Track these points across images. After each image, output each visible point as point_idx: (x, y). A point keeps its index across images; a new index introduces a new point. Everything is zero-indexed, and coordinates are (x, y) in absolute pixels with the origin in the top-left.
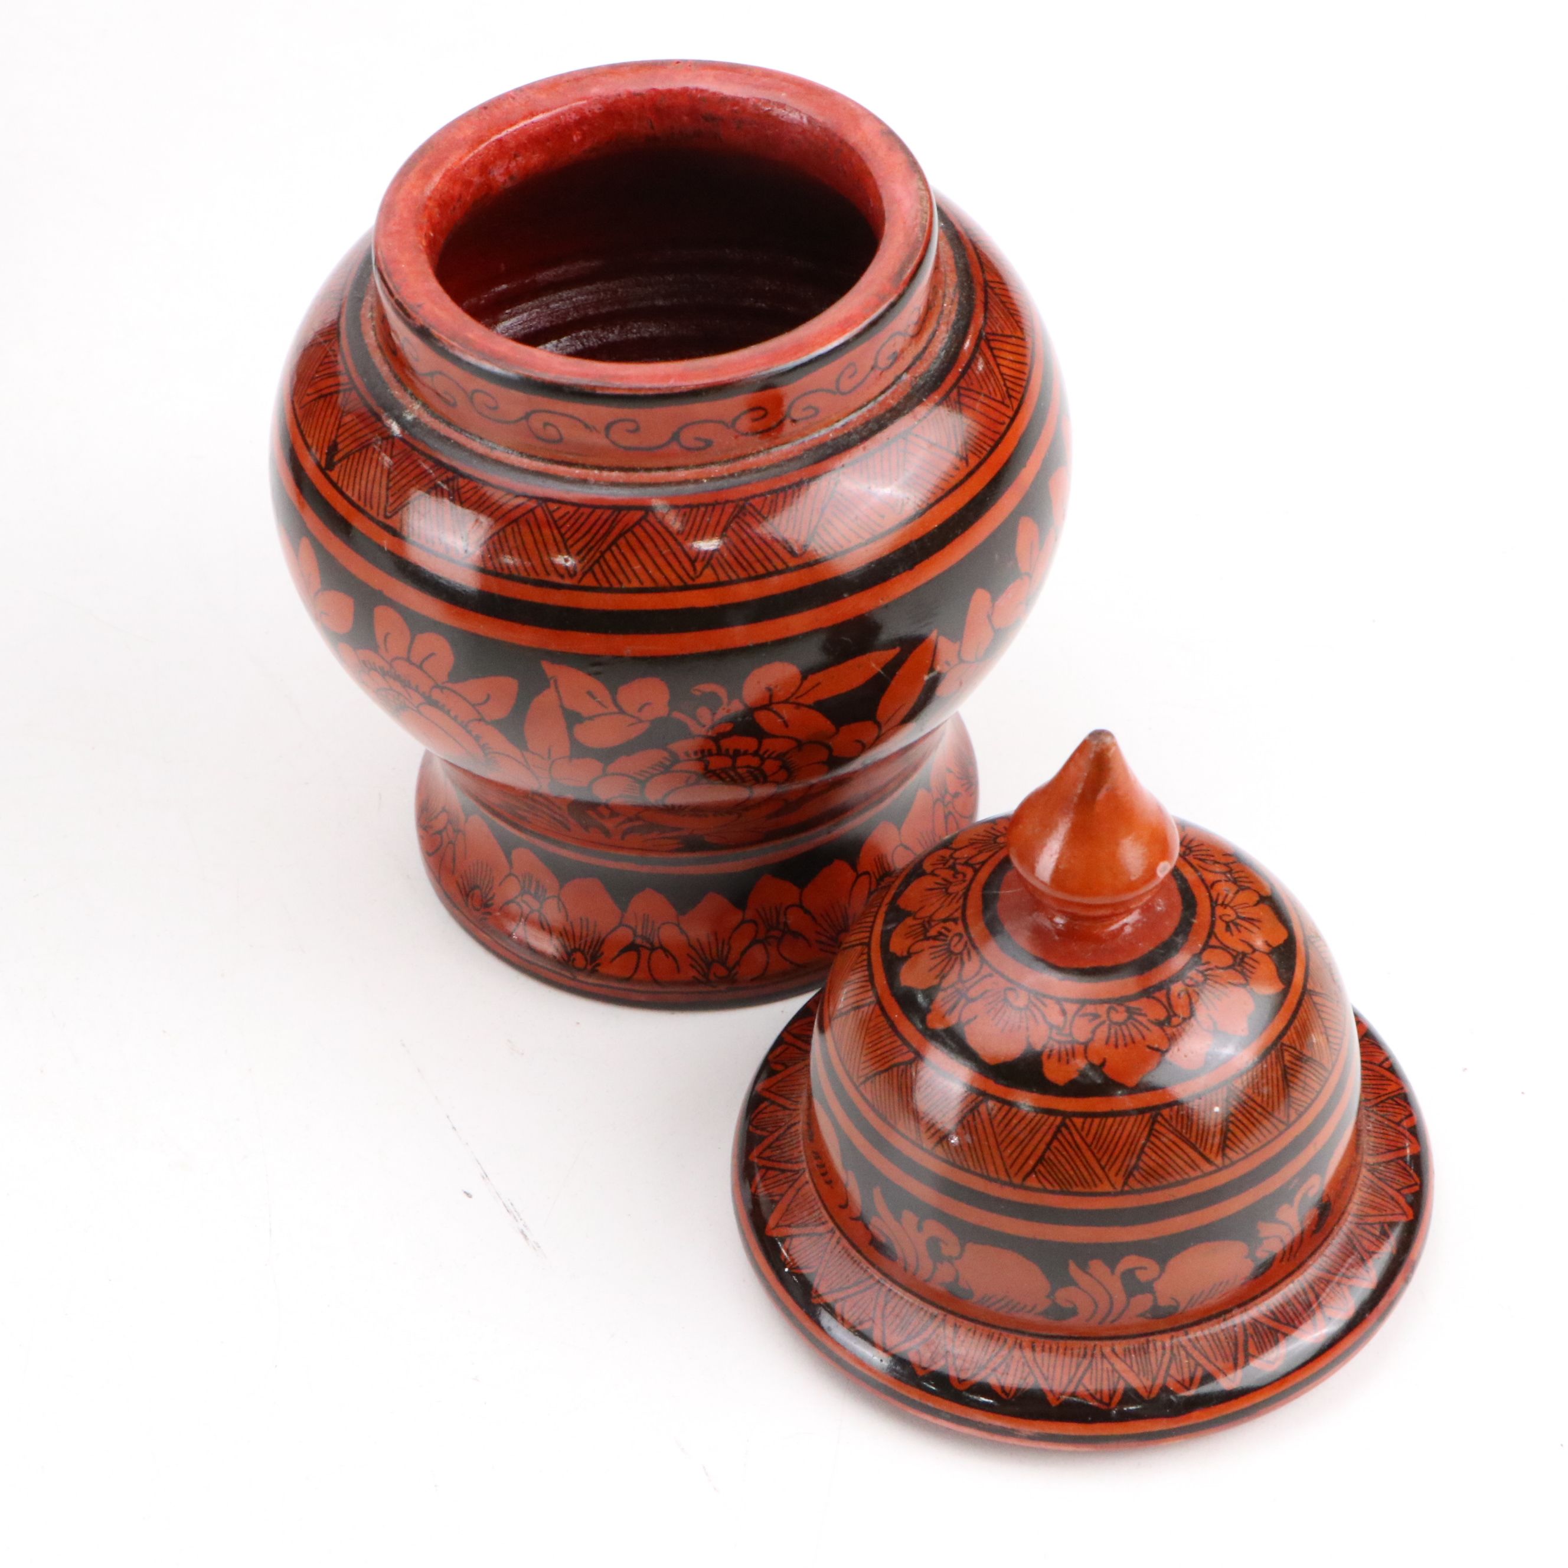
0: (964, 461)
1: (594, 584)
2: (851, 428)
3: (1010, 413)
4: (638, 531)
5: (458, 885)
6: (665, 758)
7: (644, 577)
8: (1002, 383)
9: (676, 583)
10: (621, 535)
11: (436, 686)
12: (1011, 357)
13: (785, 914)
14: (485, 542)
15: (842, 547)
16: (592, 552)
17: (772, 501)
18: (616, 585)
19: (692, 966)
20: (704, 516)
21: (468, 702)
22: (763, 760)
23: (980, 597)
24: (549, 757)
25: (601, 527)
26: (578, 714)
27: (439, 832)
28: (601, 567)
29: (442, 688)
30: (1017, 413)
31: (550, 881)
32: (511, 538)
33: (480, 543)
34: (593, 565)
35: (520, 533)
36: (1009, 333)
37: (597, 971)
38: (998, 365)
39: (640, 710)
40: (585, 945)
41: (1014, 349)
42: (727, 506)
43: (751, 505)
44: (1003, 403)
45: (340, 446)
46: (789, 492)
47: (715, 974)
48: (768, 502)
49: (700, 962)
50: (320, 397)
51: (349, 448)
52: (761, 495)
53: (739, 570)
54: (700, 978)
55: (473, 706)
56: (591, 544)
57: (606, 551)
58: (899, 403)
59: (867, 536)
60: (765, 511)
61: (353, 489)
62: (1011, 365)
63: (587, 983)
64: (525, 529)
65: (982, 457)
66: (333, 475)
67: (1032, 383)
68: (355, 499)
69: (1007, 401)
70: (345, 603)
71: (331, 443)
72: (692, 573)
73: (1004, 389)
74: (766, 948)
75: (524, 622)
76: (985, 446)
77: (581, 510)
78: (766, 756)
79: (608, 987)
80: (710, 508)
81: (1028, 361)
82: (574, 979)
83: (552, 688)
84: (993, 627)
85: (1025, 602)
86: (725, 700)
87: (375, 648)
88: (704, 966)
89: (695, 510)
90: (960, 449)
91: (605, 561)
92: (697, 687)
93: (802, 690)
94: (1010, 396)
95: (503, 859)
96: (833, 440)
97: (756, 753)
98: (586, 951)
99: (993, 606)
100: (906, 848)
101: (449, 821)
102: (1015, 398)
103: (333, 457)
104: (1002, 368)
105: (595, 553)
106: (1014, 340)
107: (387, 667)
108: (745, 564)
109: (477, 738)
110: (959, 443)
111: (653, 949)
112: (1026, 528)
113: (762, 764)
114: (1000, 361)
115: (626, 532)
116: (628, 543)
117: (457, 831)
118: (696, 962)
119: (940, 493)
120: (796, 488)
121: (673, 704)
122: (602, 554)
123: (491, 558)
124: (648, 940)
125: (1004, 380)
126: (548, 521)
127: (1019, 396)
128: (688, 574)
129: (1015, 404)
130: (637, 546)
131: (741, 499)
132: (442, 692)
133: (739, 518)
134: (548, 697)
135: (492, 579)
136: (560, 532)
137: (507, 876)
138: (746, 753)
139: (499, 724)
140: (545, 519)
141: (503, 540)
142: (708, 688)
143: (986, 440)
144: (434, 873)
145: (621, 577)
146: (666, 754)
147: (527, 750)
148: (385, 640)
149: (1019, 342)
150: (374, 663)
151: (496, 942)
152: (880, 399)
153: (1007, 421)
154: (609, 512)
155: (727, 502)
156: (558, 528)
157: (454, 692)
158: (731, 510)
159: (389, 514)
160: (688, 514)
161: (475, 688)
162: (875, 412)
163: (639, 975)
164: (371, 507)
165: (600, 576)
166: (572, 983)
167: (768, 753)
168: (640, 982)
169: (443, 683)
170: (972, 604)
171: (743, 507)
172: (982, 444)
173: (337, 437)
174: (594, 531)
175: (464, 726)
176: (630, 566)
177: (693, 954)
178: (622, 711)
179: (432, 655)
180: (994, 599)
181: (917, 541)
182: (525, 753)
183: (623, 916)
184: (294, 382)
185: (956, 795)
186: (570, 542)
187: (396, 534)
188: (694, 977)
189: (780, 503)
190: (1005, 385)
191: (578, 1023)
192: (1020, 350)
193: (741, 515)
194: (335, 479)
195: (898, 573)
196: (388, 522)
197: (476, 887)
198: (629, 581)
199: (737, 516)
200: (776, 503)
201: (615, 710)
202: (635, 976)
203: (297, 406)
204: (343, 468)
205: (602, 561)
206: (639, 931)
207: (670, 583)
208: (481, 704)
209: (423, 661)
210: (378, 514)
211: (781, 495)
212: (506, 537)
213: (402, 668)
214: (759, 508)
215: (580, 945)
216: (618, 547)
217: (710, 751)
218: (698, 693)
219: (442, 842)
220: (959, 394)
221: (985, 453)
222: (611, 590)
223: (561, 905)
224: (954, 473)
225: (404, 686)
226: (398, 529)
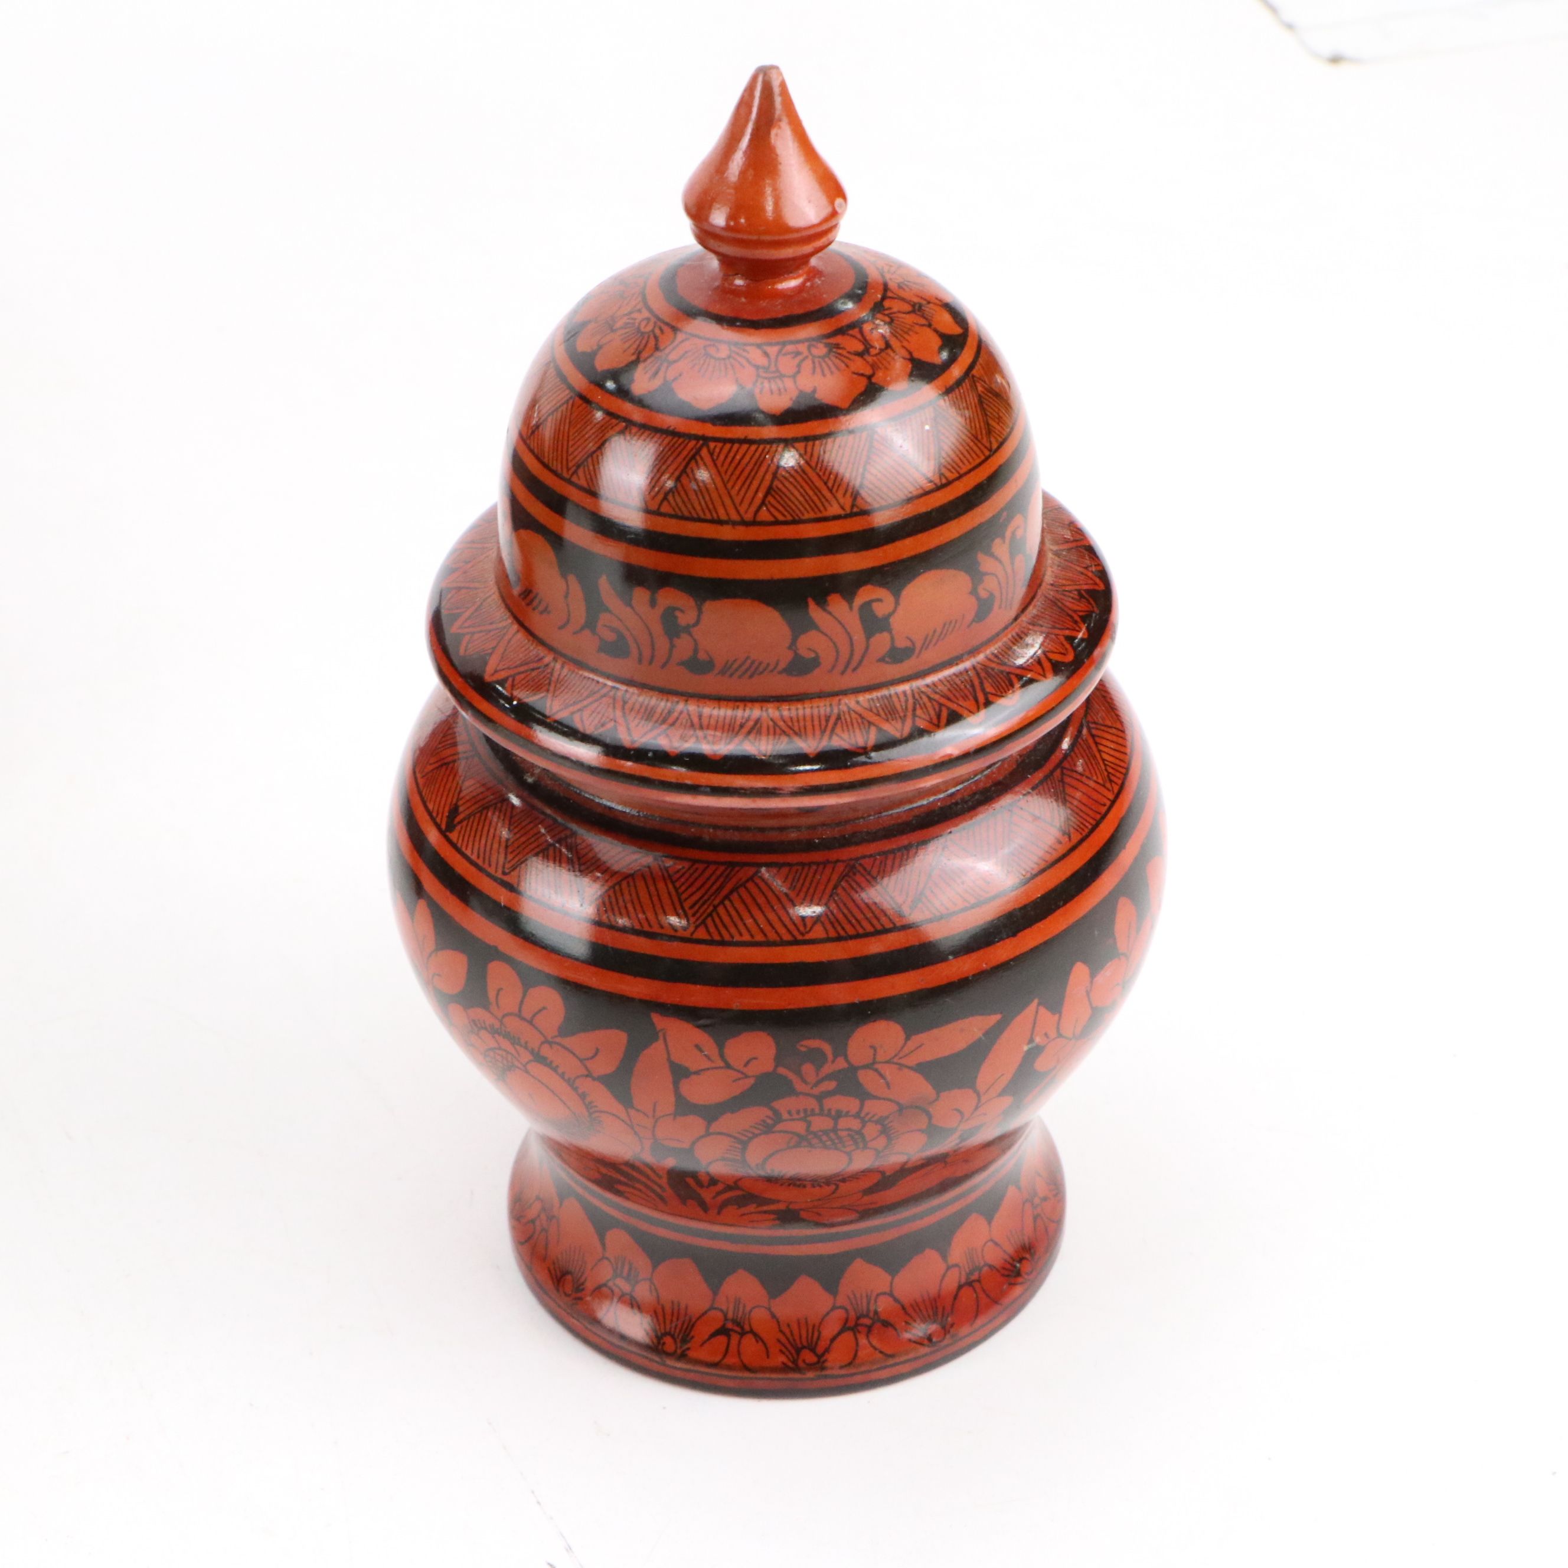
0: (1066, 836)
1: (707, 937)
2: (958, 797)
3: (1111, 797)
4: (750, 885)
5: (550, 1271)
6: (768, 1117)
7: (754, 930)
8: (1103, 767)
9: (787, 937)
10: (734, 890)
11: (546, 1041)
12: (1112, 746)
13: (876, 1301)
14: (601, 896)
15: (948, 909)
16: (705, 906)
17: (881, 862)
18: (727, 938)
19: (781, 1351)
20: (815, 874)
21: (577, 1057)
22: (864, 1124)
23: (1080, 971)
24: (654, 1116)
25: (713, 884)
26: (687, 1069)
27: (533, 1221)
28: (713, 921)
29: (550, 1043)
30: (1117, 796)
31: (642, 1262)
32: (626, 892)
33: (595, 897)
34: (706, 918)
35: (635, 887)
36: (1110, 724)
37: (686, 1355)
38: (1100, 751)
39: (746, 1064)
40: (675, 1329)
41: (1115, 739)
42: (839, 864)
43: (861, 865)
44: (1104, 786)
45: (461, 809)
46: (898, 854)
47: (804, 1361)
48: (878, 862)
49: (789, 1346)
50: (442, 766)
51: (470, 811)
52: (871, 856)
53: (848, 928)
54: (790, 1364)
55: (581, 1061)
56: (706, 897)
57: (718, 905)
58: (1005, 778)
59: (973, 901)
60: (874, 872)
61: (472, 849)
62: (1112, 752)
63: (676, 1368)
64: (641, 884)
65: (1084, 834)
66: (454, 836)
67: (1131, 771)
68: (474, 857)
69: (1108, 785)
70: (457, 963)
71: (453, 806)
72: (802, 929)
73: (1106, 773)
74: (855, 1335)
75: (636, 974)
76: (1087, 824)
77: (696, 866)
78: (866, 1119)
79: (696, 1372)
80: (821, 867)
81: (1128, 751)
82: (665, 1365)
83: (661, 1041)
84: (1091, 1004)
85: (1122, 985)
86: (830, 1056)
87: (485, 1005)
88: (793, 1351)
89: (806, 868)
90: (1063, 824)
91: (718, 915)
92: (802, 1043)
93: (906, 1050)
94: (1111, 781)
95: (596, 1241)
96: (941, 808)
97: (857, 1116)
98: (676, 1335)
99: (1091, 982)
100: (996, 1244)
101: (544, 1209)
102: (1116, 783)
103: (453, 820)
104: (1103, 754)
105: (708, 907)
106: (1114, 731)
107: (497, 1025)
108: (854, 921)
109: (583, 1097)
110: (1062, 819)
111: (743, 1334)
112: (1124, 910)
113: (863, 1127)
114: (1101, 748)
115: (738, 888)
116: (740, 897)
117: (551, 1218)
118: (786, 1348)
119: (1043, 865)
120: (905, 852)
121: (778, 1060)
122: (715, 907)
123: (606, 911)
124: (738, 1324)
125: (1105, 765)
126: (663, 875)
127: (1120, 782)
128: (798, 930)
129: (1116, 789)
130: (749, 901)
131: (851, 859)
132: (551, 1046)
133: (850, 877)
134: (656, 1050)
135: (607, 932)
136: (675, 887)
137: (600, 1260)
138: (847, 1114)
139: (606, 1080)
140: (660, 874)
141: (619, 894)
142: (815, 1043)
143: (1088, 819)
144: (523, 1259)
145: (733, 930)
146: (770, 1113)
147: (632, 1107)
148: (498, 995)
149: (1119, 733)
150: (484, 1021)
151: (587, 1328)
152: (986, 772)
153: (1108, 803)
154: (722, 868)
155: (837, 861)
156: (673, 882)
157: (564, 1047)
158: (841, 869)
159: (507, 871)
160: (800, 871)
161: (583, 1042)
162: (981, 785)
163: (731, 1360)
164: (490, 865)
165: (712, 929)
166: (662, 1369)
167: (869, 1116)
168: (729, 1368)
169: (552, 1038)
170: (1072, 977)
171: (854, 867)
172: (1085, 822)
173: (458, 800)
174: (707, 886)
175: (571, 1083)
176: (742, 920)
177: (783, 1340)
178: (728, 1066)
179: (544, 1008)
180: (1093, 975)
181: (1021, 909)
182: (629, 1110)
183: (714, 1299)
184: (416, 755)
185: (1045, 1199)
186: (684, 896)
187: (512, 889)
188: (783, 1363)
189: (889, 868)
190: (1106, 770)
191: (664, 1408)
192: (1120, 741)
193: (851, 874)
194: (455, 840)
195: (1001, 939)
196: (506, 878)
197: (568, 1273)
198: (741, 935)
199: (847, 875)
200: (885, 864)
201: (722, 1064)
202: (725, 1361)
203: (418, 775)
204: (464, 829)
205: (714, 914)
206: (730, 1315)
207: (781, 939)
208: (588, 1059)
209: (534, 1016)
210: (496, 872)
211: (891, 856)
212: (621, 890)
213: (513, 1024)
214: (868, 869)
215: (671, 1328)
216: (731, 901)
217: (813, 1110)
218: (803, 1049)
219: (534, 1232)
220: (1062, 773)
221: (1087, 831)
222: (723, 943)
223: (653, 1287)
224: (1058, 846)
225: (513, 1044)
226: (515, 886)
